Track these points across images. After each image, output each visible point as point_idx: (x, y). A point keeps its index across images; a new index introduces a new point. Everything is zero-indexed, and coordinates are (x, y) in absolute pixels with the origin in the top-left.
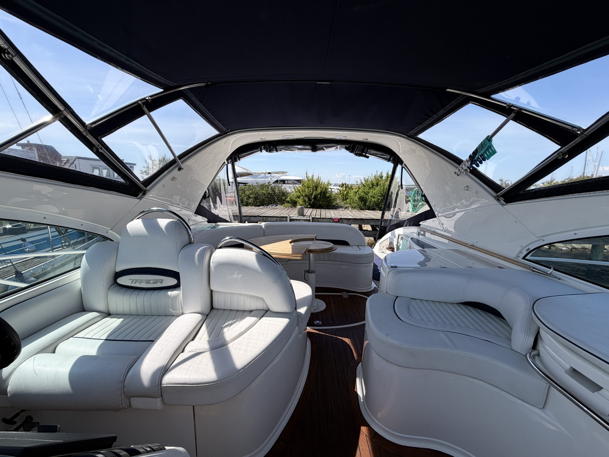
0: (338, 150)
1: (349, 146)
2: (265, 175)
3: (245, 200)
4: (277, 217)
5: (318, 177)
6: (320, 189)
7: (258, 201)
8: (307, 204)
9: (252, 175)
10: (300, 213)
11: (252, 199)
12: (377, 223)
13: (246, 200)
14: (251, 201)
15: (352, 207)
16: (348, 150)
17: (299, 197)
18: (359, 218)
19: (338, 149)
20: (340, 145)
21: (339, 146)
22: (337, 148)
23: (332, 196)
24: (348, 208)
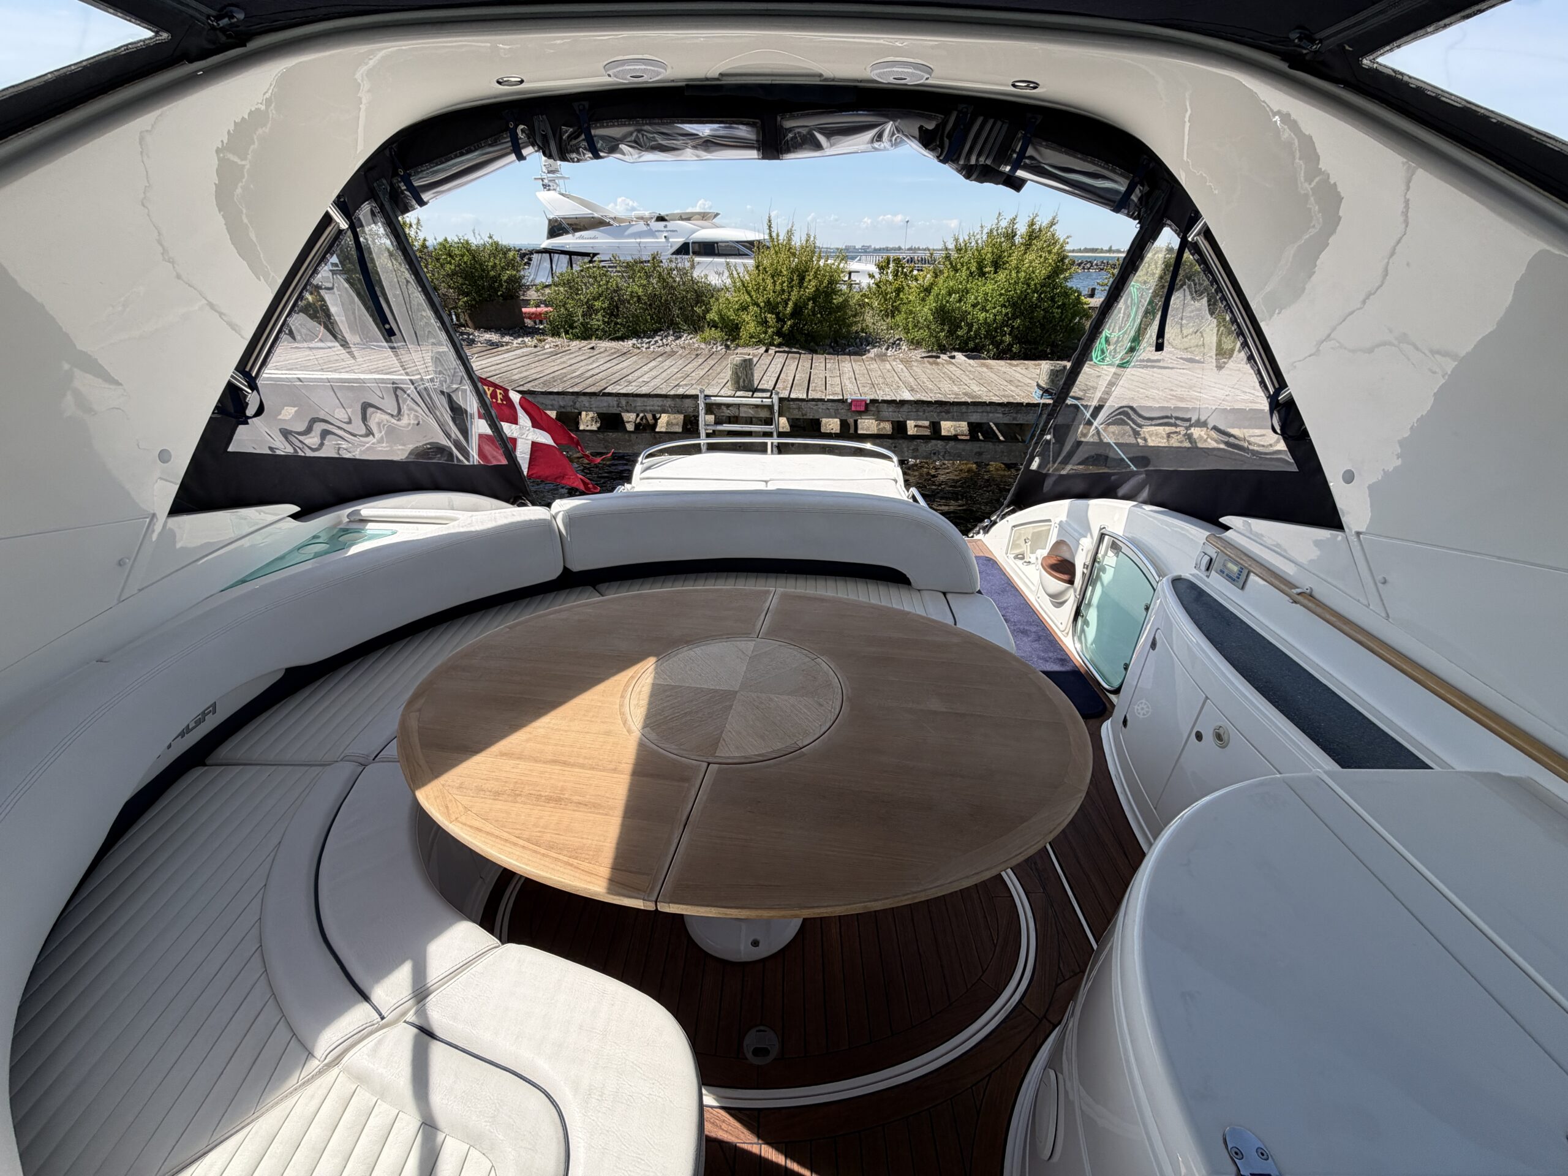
0: (885, 149)
1: (937, 126)
2: (648, 225)
3: (579, 318)
4: (666, 396)
5: (808, 236)
6: (813, 283)
7: (619, 320)
8: (770, 331)
9: (609, 224)
10: (741, 381)
11: (599, 316)
12: (991, 415)
13: (581, 320)
14: (597, 321)
15: (912, 342)
16: (932, 150)
17: (744, 308)
18: (933, 399)
19: (885, 143)
20: (893, 118)
21: (889, 126)
22: (879, 137)
23: (852, 302)
24: (899, 344)
